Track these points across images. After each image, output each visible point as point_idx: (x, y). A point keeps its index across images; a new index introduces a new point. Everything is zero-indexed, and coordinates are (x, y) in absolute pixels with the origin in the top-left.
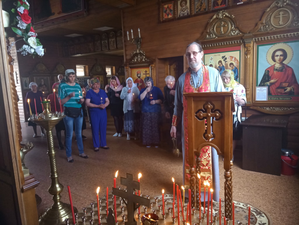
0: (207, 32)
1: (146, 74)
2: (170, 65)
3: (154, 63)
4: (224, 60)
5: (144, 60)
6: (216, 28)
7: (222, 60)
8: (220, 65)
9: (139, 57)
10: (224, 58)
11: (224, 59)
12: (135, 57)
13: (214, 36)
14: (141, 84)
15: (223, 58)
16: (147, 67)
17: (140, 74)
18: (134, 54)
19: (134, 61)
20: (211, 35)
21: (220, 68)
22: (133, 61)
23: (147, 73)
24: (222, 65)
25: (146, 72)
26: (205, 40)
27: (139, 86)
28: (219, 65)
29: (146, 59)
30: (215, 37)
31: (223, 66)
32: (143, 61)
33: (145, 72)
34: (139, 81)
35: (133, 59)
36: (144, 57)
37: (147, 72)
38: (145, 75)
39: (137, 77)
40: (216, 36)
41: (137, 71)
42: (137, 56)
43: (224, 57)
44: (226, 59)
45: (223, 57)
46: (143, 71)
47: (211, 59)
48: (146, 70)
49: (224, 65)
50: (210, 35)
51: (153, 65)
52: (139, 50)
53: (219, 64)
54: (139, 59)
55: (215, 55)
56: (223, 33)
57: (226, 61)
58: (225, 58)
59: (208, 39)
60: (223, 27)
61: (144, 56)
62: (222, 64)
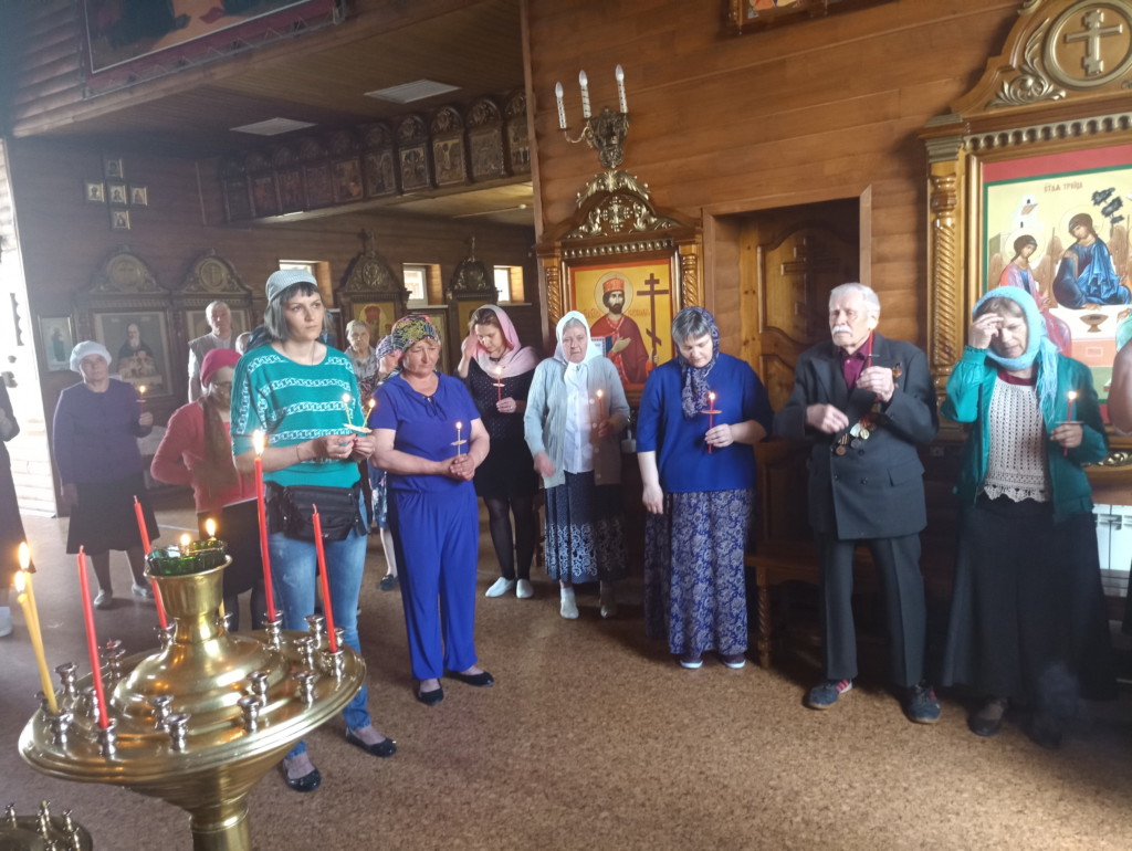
0: (1007, 69)
1: (653, 293)
2: (766, 247)
3: (698, 238)
4: (1106, 213)
5: (640, 225)
6: (1064, 39)
7: (1095, 213)
8: (1079, 239)
9: (616, 208)
10: (1104, 199)
11: (1103, 205)
12: (594, 211)
13: (1048, 88)
14: (628, 340)
15: (1097, 203)
16: (662, 256)
17: (622, 295)
18: (589, 194)
19: (590, 229)
20: (1030, 82)
21: (1077, 251)
22: (582, 232)
23: (657, 287)
24: (1095, 236)
25: (652, 281)
26: (993, 112)
27: (614, 350)
28: (1074, 240)
29: (653, 220)
30: (1055, 92)
31: (1099, 242)
32: (635, 230)
33: (647, 282)
34: (613, 330)
35: (585, 222)
36: (644, 210)
37: (657, 282)
38: (648, 297)
39: (607, 310)
40: (1060, 84)
41: (605, 279)
42: (606, 206)
43: (1108, 193)
44: (1118, 203)
45: (1099, 197)
46: (633, 278)
47: (1029, 207)
48: (652, 275)
49: (1105, 237)
50: (1025, 81)
51: (694, 248)
52: (617, 177)
53: (1071, 231)
54: (617, 220)
55: (1046, 189)
56: (1102, 66)
57: (1116, 214)
58: (1109, 200)
59: (1009, 102)
60: (1103, 36)
61: (641, 202)
62: (1091, 230)
